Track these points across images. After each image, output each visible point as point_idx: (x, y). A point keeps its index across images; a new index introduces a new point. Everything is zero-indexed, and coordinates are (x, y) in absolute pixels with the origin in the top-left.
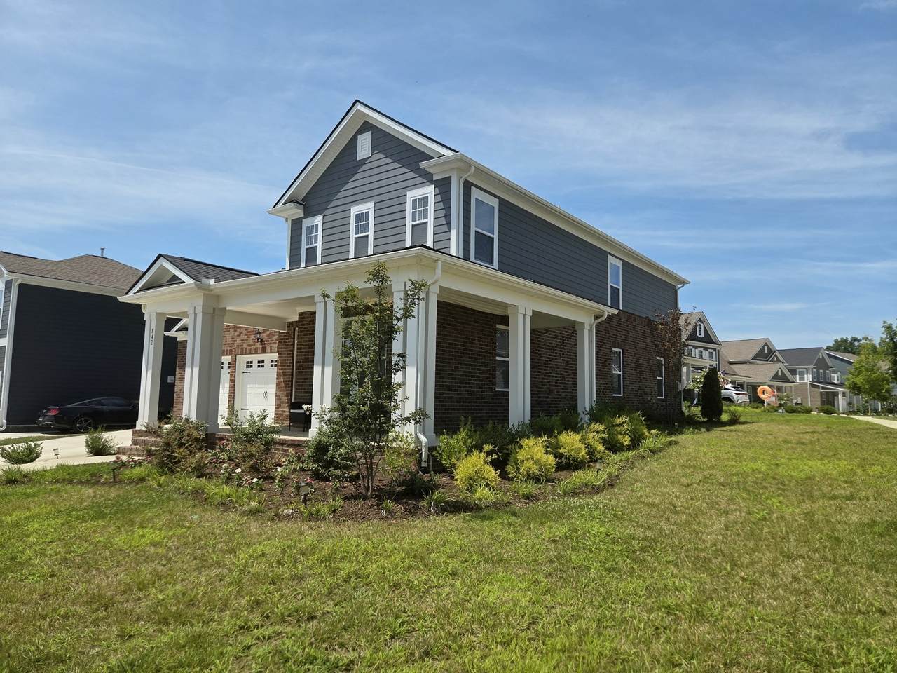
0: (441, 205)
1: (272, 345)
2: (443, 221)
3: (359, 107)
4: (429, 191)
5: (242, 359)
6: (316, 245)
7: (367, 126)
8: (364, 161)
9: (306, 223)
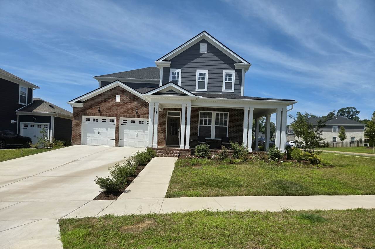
0: (238, 78)
1: (144, 115)
2: (238, 83)
3: (205, 34)
4: (233, 72)
5: (122, 119)
6: (178, 80)
7: (204, 41)
8: (202, 54)
9: (172, 70)
